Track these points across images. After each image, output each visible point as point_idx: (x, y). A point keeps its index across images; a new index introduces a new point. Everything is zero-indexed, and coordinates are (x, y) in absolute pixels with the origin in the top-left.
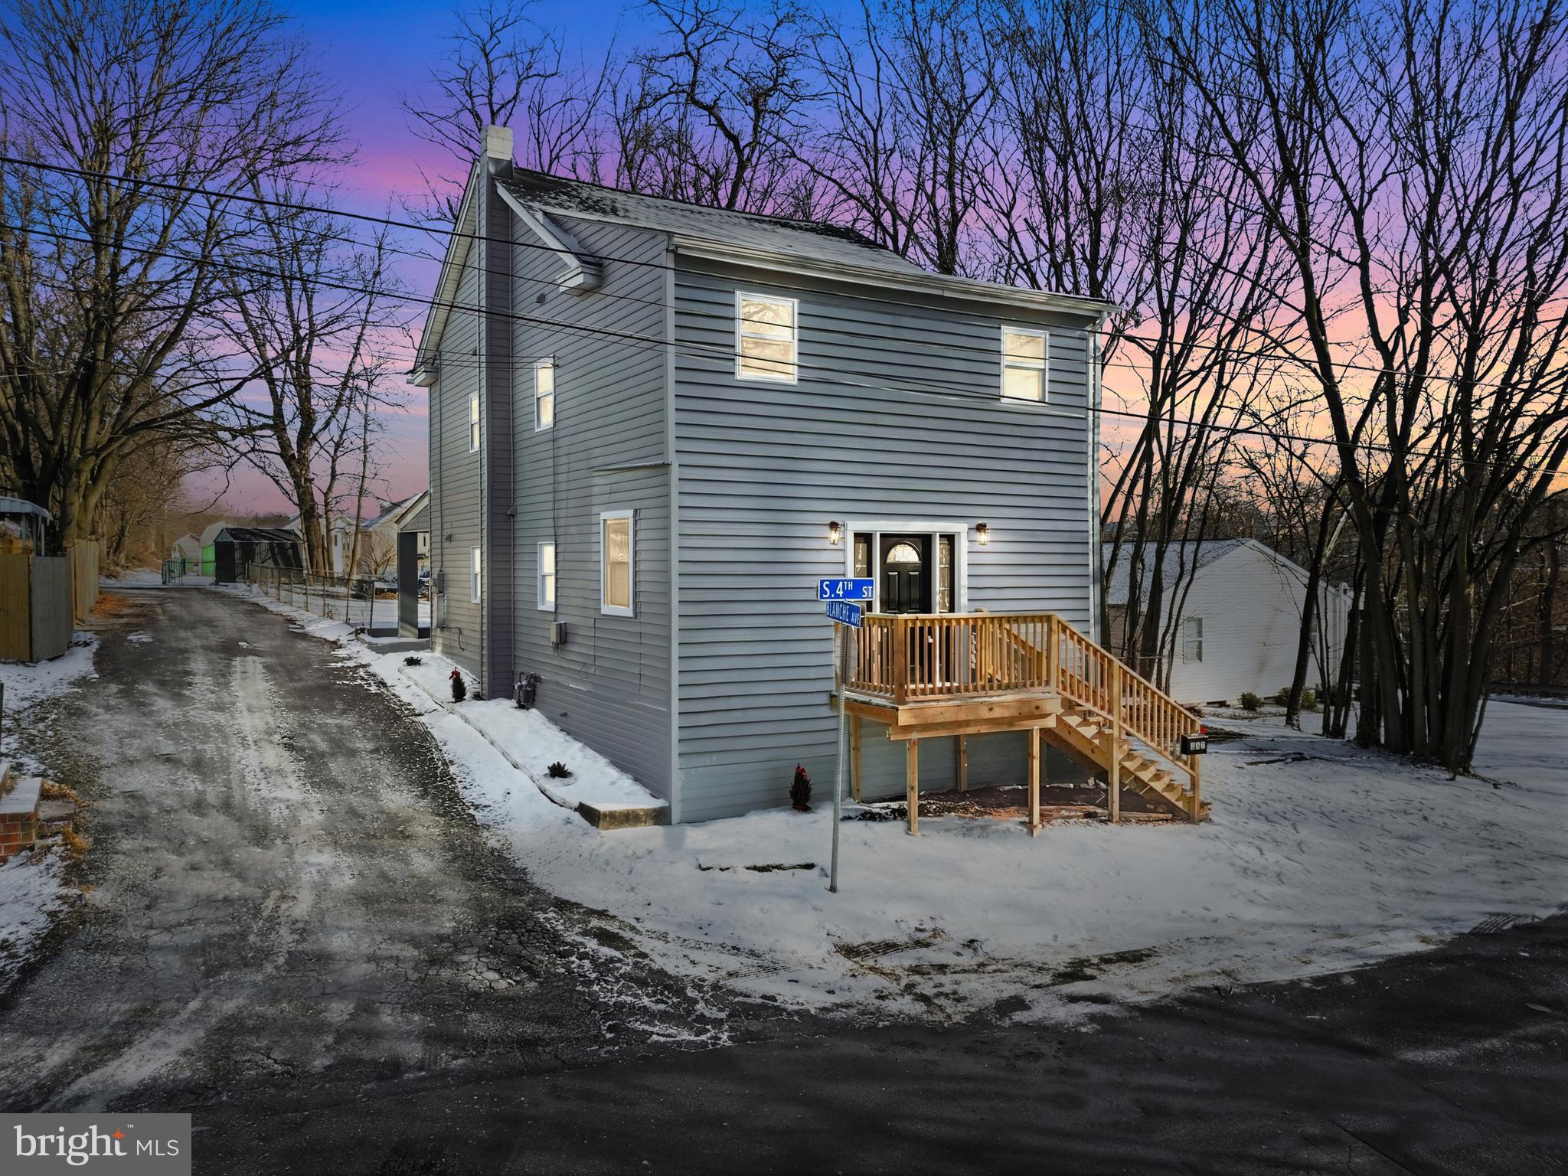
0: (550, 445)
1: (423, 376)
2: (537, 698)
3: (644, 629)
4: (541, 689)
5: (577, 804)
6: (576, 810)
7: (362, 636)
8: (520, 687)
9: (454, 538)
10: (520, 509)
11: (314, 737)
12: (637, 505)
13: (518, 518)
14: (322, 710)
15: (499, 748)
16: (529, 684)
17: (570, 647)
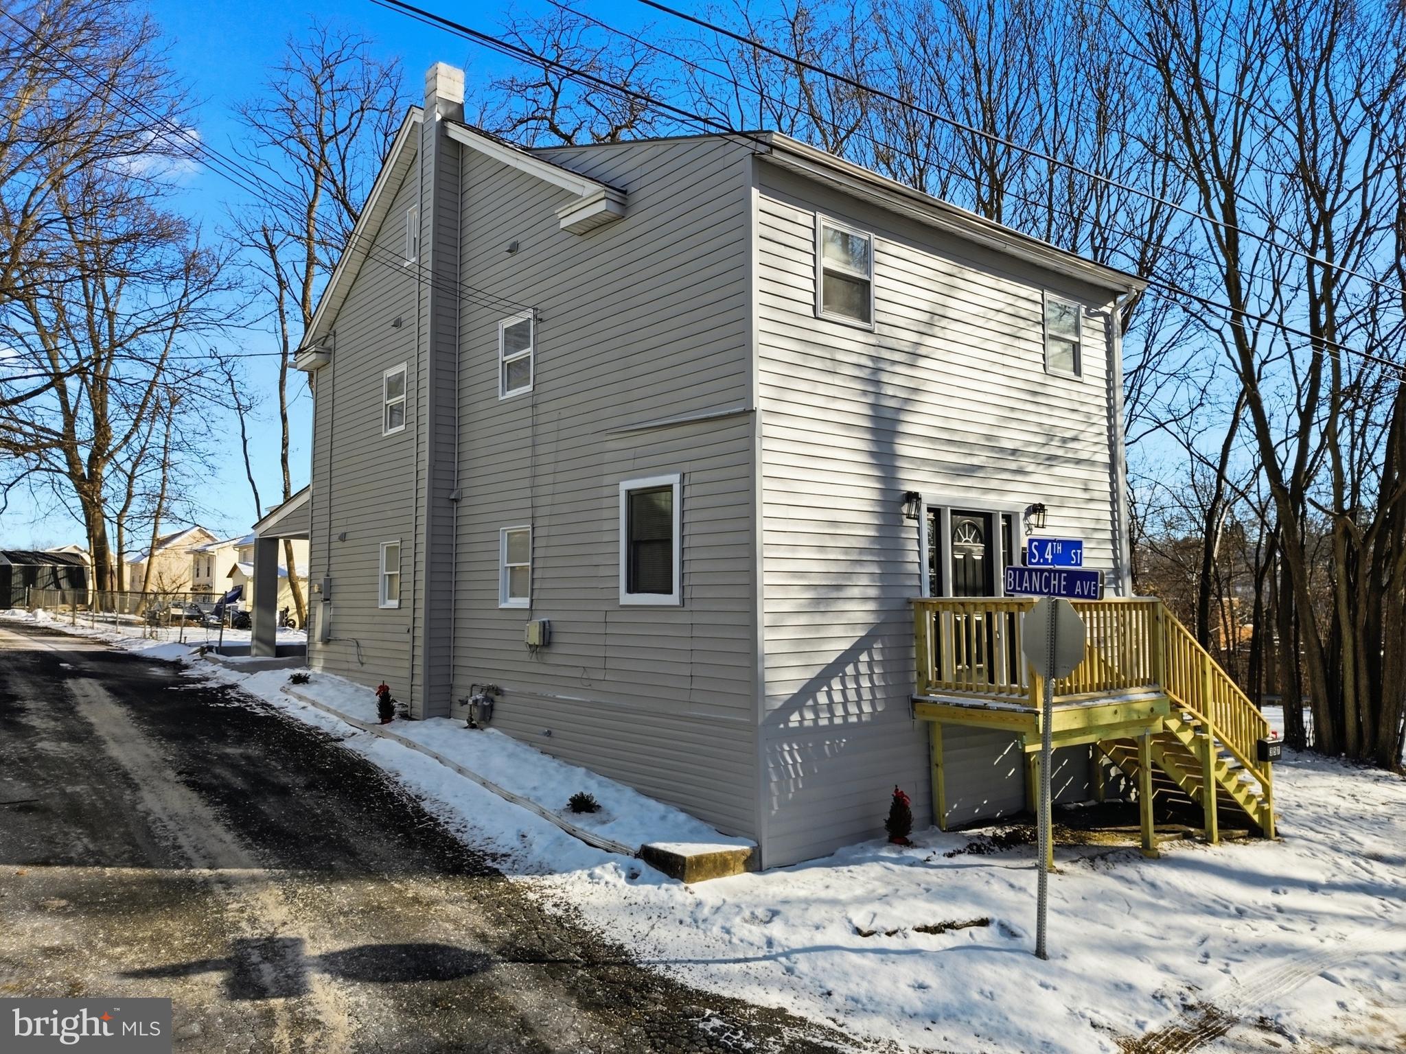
0: (529, 412)
1: (313, 357)
2: (496, 714)
3: (697, 619)
4: (501, 704)
5: (637, 847)
6: (637, 856)
7: (209, 655)
8: (476, 702)
9: (349, 536)
10: (466, 493)
11: (218, 770)
12: (686, 467)
13: (464, 502)
14: (213, 739)
15: (474, 777)
16: (486, 698)
17: (557, 649)
